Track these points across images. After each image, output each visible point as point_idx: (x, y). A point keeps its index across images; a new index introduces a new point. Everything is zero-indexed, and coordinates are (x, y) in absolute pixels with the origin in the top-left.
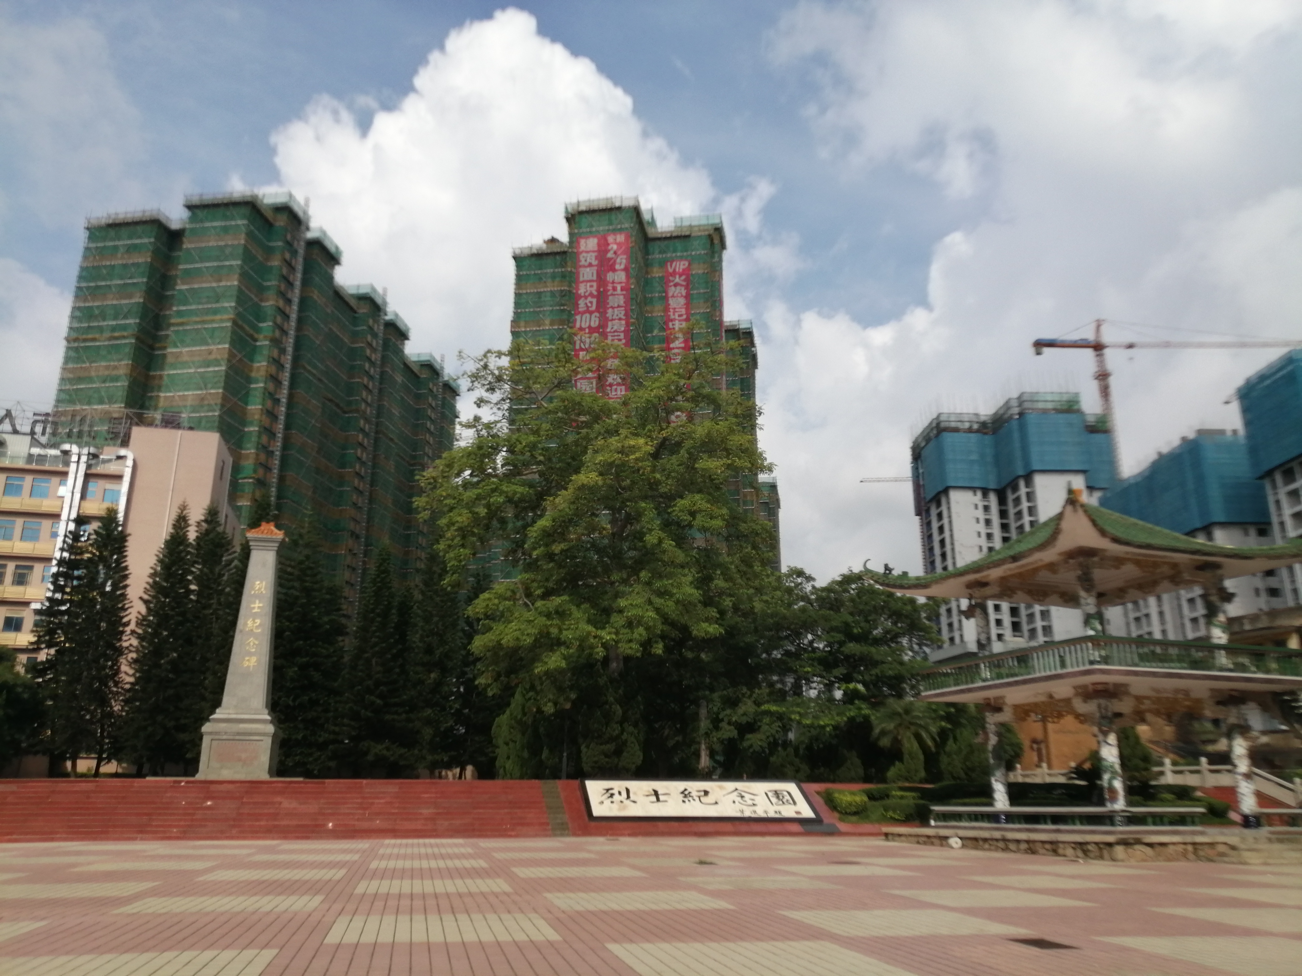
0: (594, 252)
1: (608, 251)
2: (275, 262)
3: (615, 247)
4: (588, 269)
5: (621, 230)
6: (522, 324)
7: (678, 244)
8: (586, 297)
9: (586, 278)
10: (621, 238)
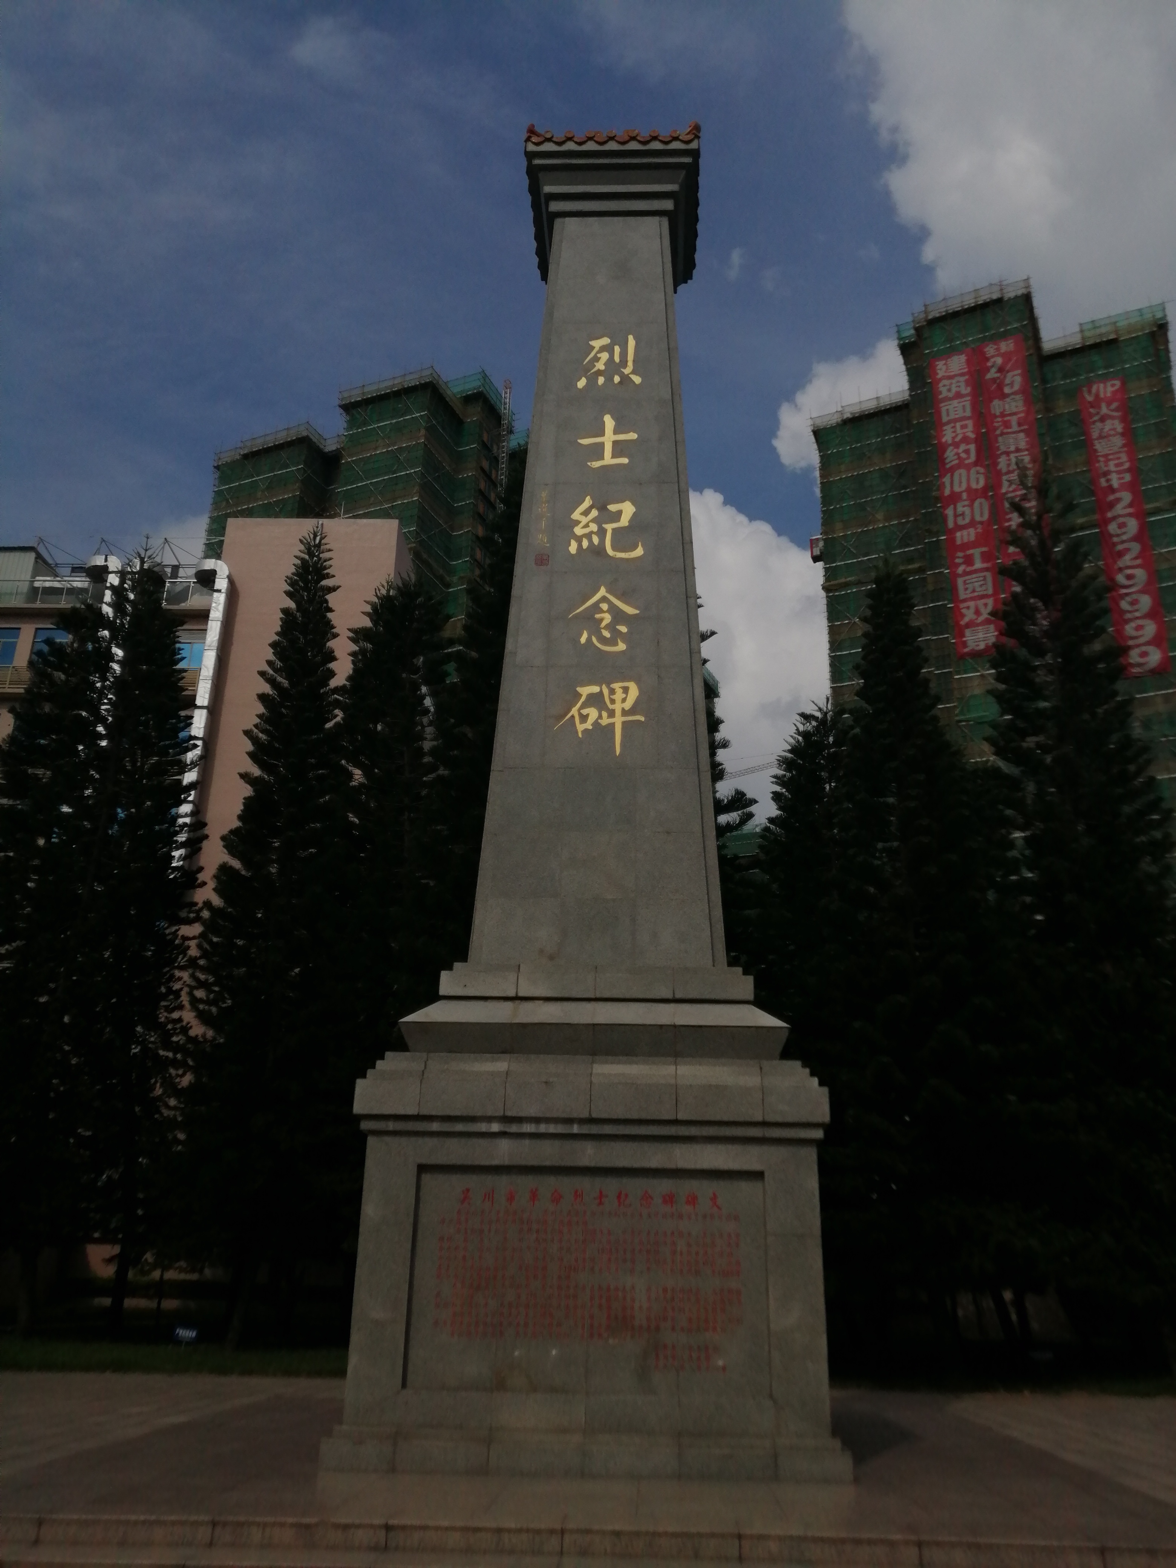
0: (962, 375)
1: (988, 370)
2: (468, 473)
3: (999, 361)
4: (955, 403)
5: (1004, 336)
6: (838, 525)
7: (1095, 358)
8: (956, 445)
9: (952, 417)
10: (1007, 346)
